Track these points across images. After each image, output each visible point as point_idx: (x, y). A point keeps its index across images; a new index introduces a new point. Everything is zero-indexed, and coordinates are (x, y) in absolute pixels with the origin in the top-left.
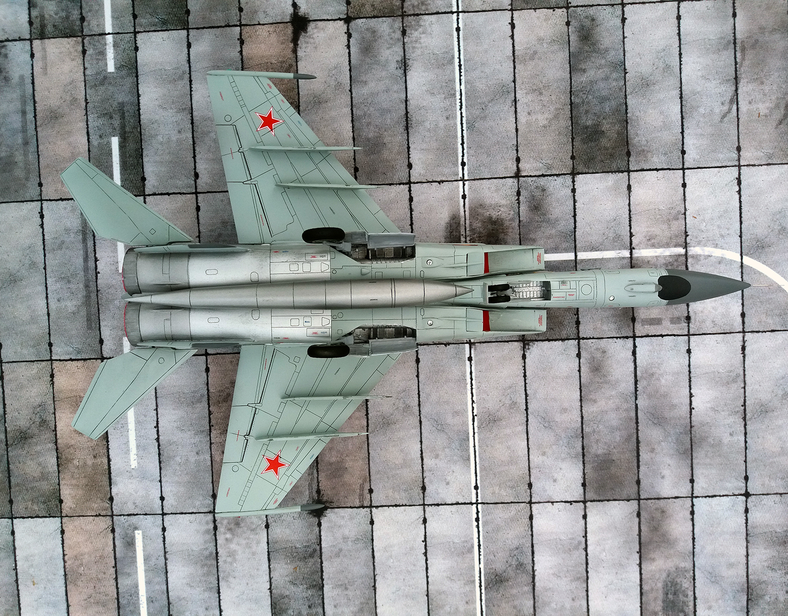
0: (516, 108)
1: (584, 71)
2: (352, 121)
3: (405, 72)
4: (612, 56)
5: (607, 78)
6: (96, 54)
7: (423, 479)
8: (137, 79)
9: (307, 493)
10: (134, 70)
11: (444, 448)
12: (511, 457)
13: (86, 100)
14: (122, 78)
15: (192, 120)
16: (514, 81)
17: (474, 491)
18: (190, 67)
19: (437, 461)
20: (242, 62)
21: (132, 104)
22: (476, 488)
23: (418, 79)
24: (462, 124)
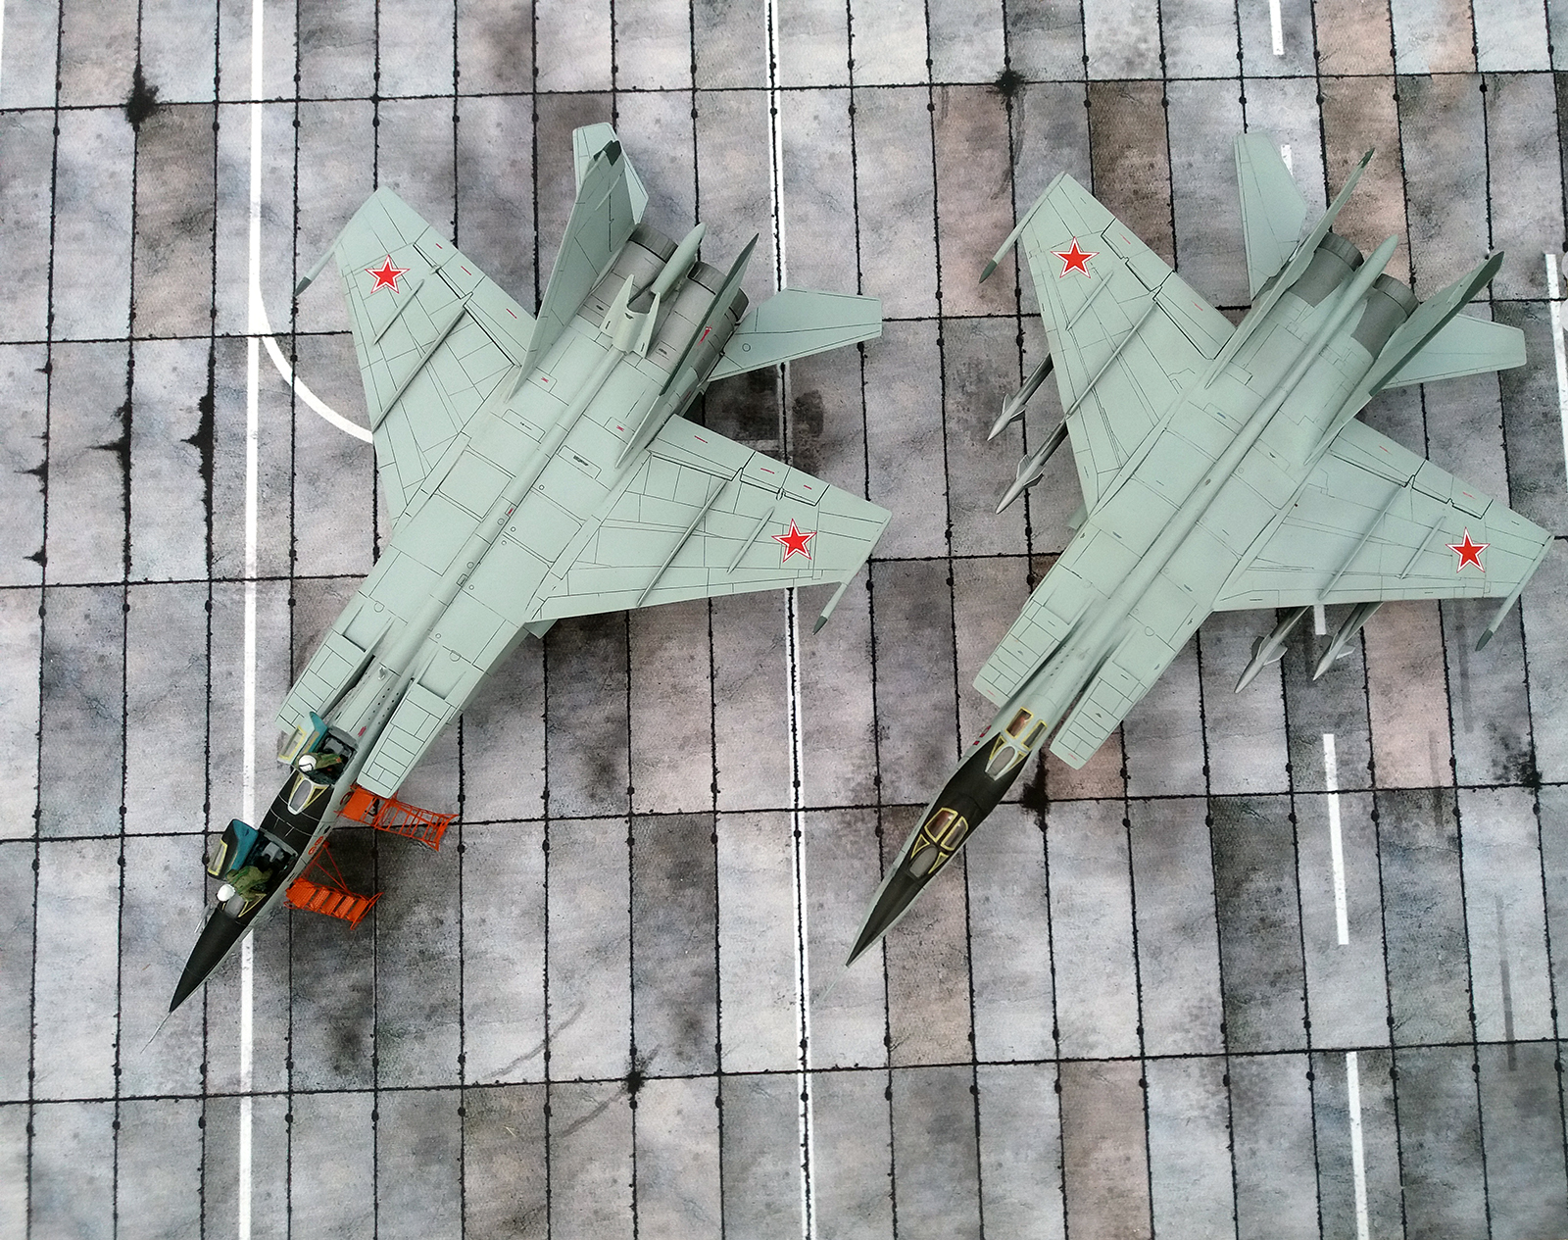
0: (712, 666)
1: (608, 720)
2: (955, 652)
3: (876, 722)
4: (564, 742)
5: (574, 708)
6: (1352, 762)
7: (852, 124)
8: (1287, 721)
9: (1026, 106)
10: (1292, 735)
11: (821, 168)
12: (722, 155)
13: (1367, 693)
14: (1310, 725)
15: (1199, 658)
16: (714, 705)
17: (776, 106)
18: (1204, 738)
19: (831, 150)
20: (1123, 743)
21: (1294, 684)
22: (774, 112)
23: (857, 711)
24: (792, 645)
